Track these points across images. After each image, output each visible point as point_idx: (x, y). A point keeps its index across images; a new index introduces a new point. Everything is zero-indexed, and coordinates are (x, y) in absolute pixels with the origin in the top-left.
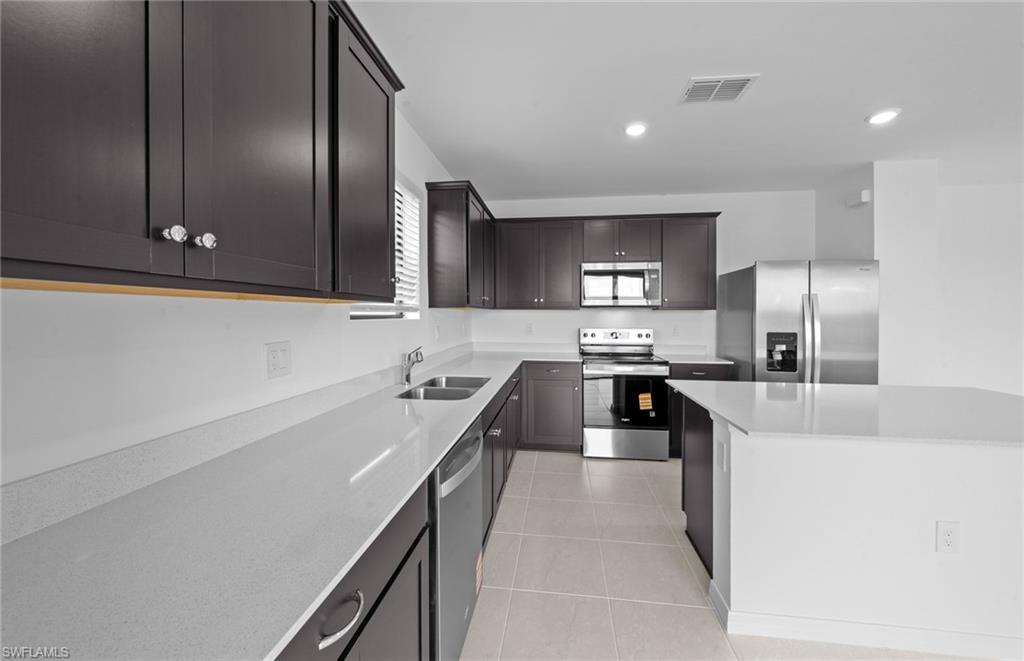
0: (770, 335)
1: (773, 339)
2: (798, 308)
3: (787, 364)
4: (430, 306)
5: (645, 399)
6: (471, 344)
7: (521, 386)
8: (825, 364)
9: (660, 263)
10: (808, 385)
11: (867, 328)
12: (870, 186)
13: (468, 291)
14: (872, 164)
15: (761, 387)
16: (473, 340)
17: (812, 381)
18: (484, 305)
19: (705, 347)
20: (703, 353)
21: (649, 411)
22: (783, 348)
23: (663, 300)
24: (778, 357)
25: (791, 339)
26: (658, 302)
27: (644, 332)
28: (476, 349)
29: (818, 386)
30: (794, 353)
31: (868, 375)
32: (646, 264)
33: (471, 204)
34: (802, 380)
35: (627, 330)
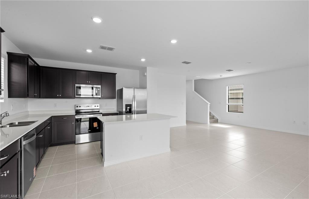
0: (126, 105)
1: (127, 106)
2: (132, 99)
3: (130, 112)
4: (8, 98)
5: (95, 124)
6: (28, 111)
7: (51, 124)
8: (137, 111)
9: (100, 86)
10: (134, 115)
11: (145, 103)
12: (146, 72)
13: (28, 92)
14: (146, 67)
15: (124, 116)
16: (29, 110)
17: (135, 114)
18: (35, 97)
19: (114, 109)
20: (113, 110)
21: (96, 127)
22: (129, 108)
23: (101, 96)
24: (128, 110)
25: (130, 106)
26: (100, 97)
27: (96, 105)
28: (30, 113)
29: (135, 115)
30: (131, 109)
31: (145, 112)
32: (96, 86)
33: (29, 62)
34: (133, 114)
35: (91, 105)
